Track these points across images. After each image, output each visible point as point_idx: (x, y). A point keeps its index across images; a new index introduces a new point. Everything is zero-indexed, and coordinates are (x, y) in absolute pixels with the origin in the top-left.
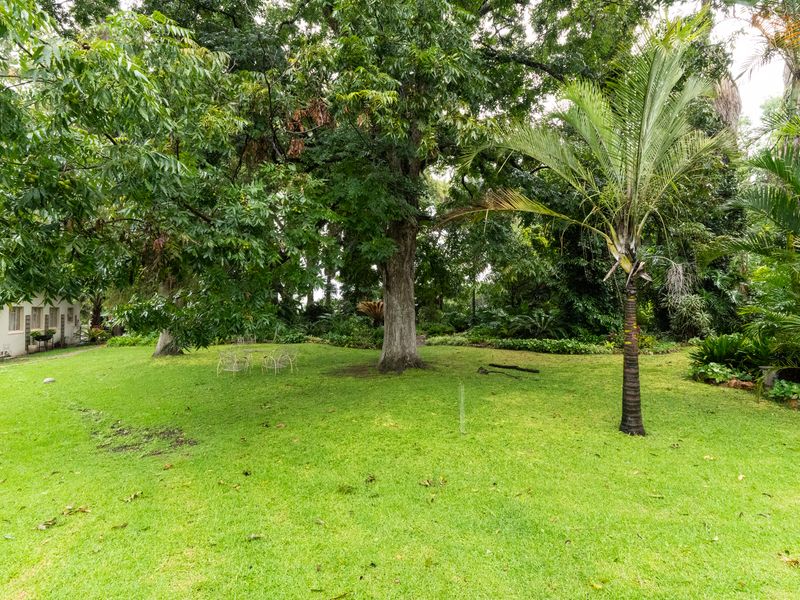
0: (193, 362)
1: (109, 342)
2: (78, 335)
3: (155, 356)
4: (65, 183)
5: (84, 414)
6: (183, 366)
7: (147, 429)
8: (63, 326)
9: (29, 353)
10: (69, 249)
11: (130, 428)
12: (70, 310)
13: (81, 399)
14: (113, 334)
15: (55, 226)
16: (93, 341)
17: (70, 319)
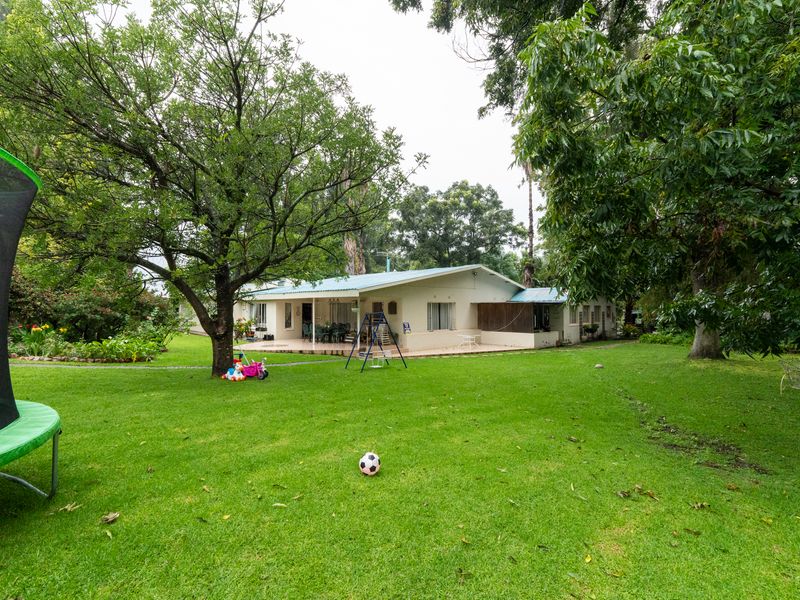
0: (740, 370)
1: (641, 338)
2: (615, 330)
3: (690, 356)
4: (626, 194)
5: (631, 402)
6: (727, 373)
7: (696, 435)
8: (603, 321)
9: (583, 342)
10: (629, 252)
11: (676, 428)
12: (609, 307)
13: (626, 387)
14: (644, 332)
15: (617, 234)
16: (627, 337)
17: (608, 316)
